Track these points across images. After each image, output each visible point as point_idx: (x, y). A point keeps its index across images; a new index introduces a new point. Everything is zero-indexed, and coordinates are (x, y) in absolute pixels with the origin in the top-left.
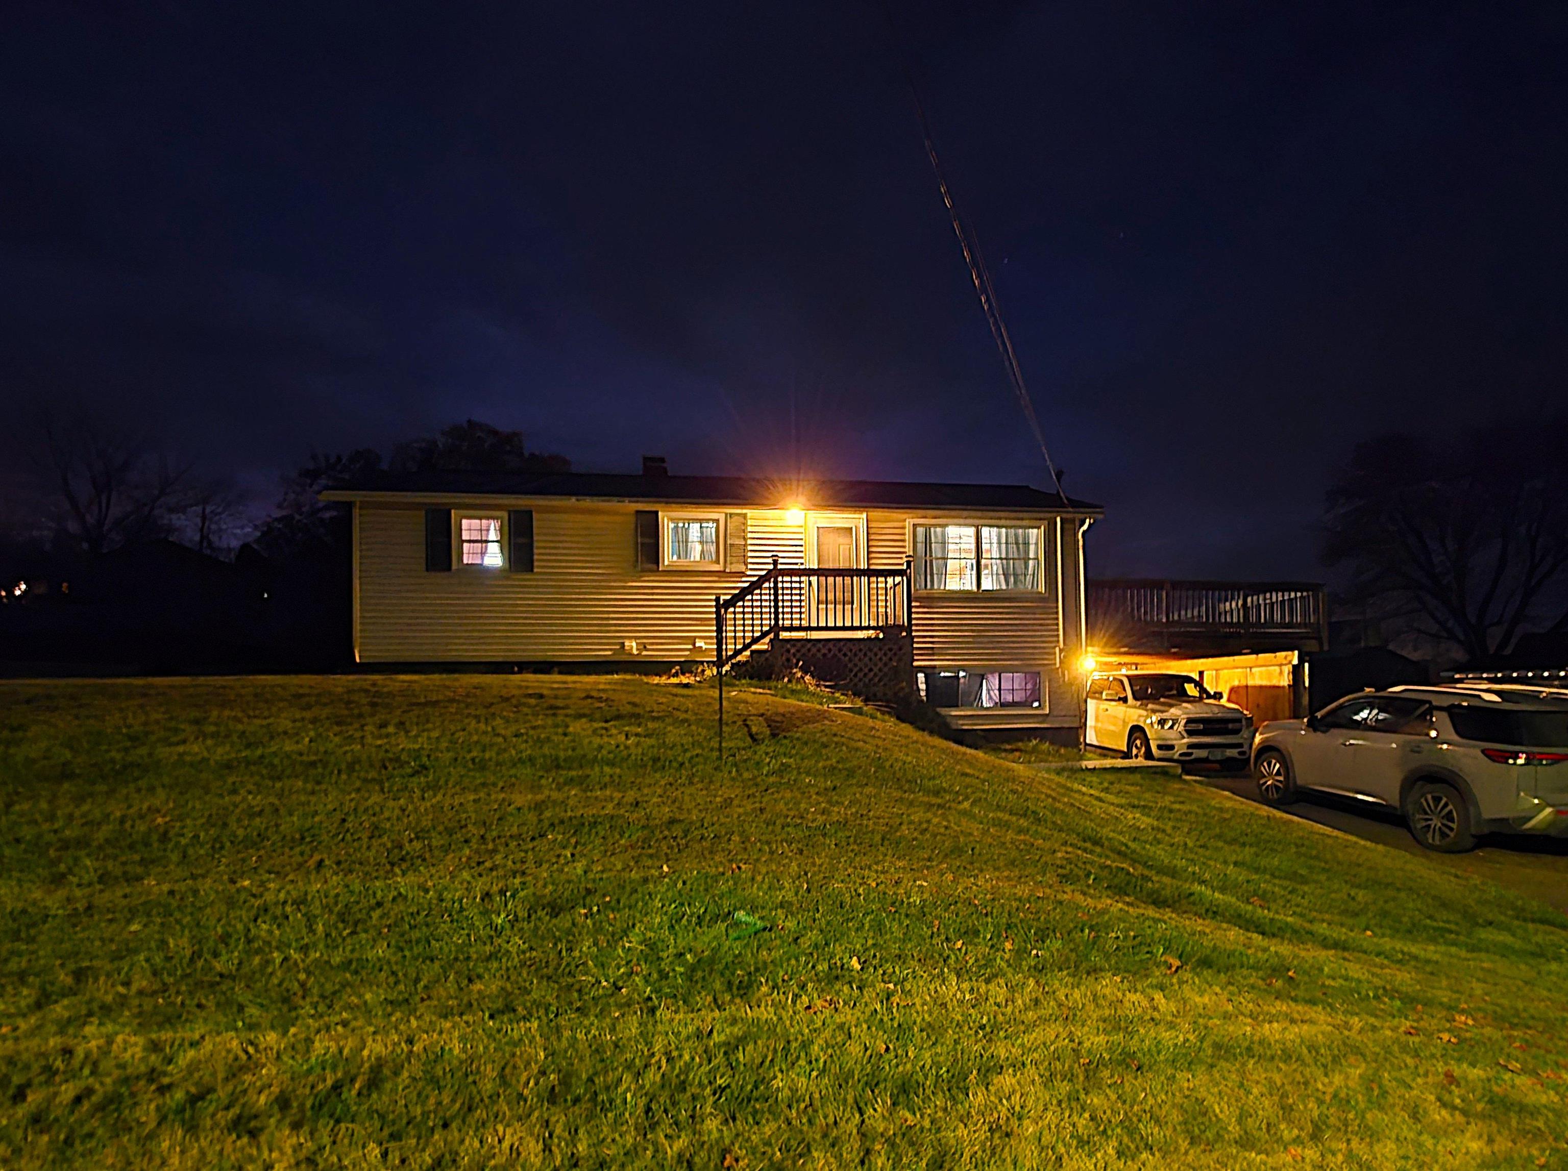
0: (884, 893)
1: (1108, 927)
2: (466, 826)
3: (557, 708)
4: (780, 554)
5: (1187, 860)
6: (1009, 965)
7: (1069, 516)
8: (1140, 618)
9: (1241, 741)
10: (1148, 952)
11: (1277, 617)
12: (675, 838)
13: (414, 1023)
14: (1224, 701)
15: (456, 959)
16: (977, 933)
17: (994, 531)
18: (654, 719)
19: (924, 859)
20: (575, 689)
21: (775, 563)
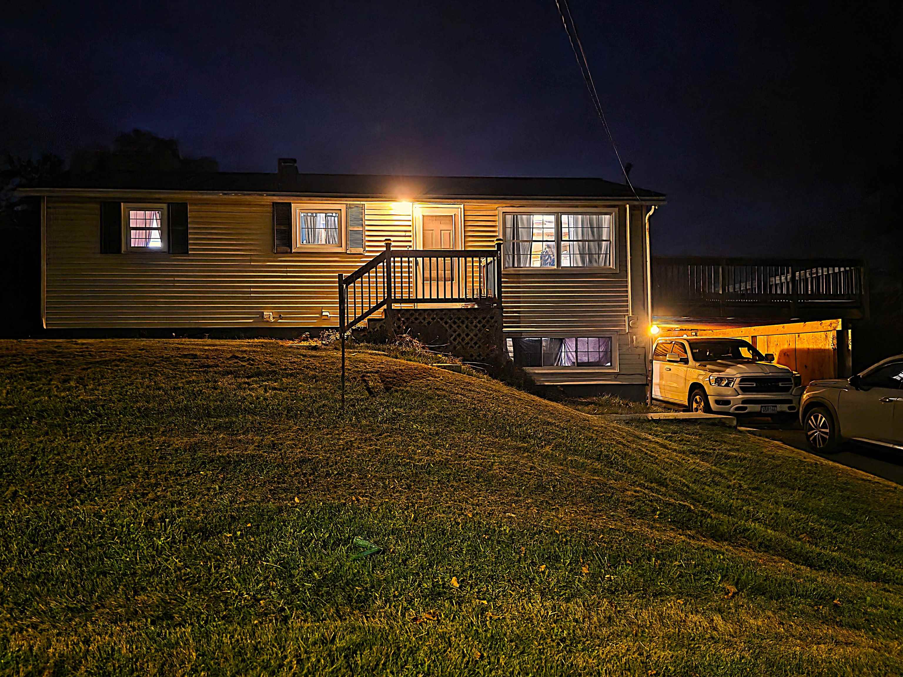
0: (479, 523)
1: (672, 556)
2: (133, 464)
3: (209, 366)
4: (392, 239)
5: (743, 500)
6: (586, 587)
7: (636, 203)
8: (698, 289)
9: (790, 398)
10: (707, 579)
11: (823, 289)
12: (305, 475)
13: (90, 627)
14: (774, 363)
15: (125, 574)
16: (557, 559)
17: (571, 217)
18: (287, 376)
19: (512, 495)
20: (223, 351)
21: (388, 246)
